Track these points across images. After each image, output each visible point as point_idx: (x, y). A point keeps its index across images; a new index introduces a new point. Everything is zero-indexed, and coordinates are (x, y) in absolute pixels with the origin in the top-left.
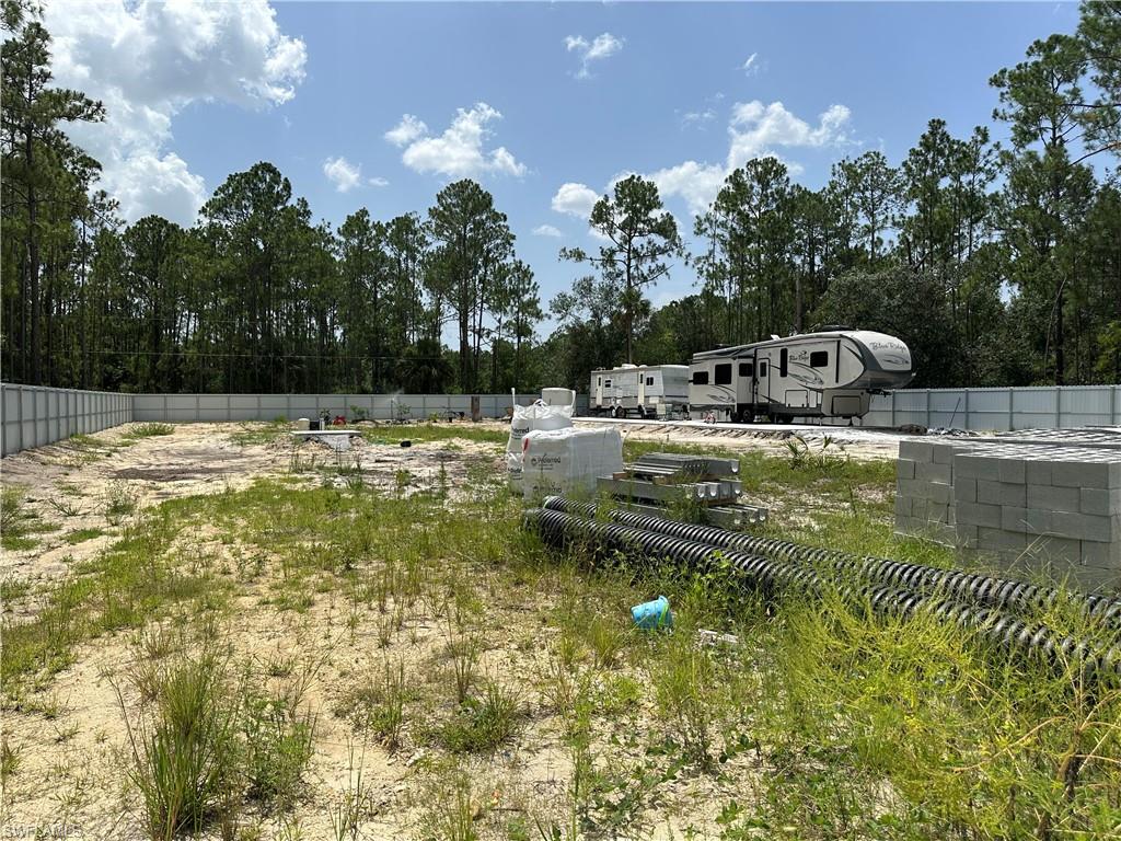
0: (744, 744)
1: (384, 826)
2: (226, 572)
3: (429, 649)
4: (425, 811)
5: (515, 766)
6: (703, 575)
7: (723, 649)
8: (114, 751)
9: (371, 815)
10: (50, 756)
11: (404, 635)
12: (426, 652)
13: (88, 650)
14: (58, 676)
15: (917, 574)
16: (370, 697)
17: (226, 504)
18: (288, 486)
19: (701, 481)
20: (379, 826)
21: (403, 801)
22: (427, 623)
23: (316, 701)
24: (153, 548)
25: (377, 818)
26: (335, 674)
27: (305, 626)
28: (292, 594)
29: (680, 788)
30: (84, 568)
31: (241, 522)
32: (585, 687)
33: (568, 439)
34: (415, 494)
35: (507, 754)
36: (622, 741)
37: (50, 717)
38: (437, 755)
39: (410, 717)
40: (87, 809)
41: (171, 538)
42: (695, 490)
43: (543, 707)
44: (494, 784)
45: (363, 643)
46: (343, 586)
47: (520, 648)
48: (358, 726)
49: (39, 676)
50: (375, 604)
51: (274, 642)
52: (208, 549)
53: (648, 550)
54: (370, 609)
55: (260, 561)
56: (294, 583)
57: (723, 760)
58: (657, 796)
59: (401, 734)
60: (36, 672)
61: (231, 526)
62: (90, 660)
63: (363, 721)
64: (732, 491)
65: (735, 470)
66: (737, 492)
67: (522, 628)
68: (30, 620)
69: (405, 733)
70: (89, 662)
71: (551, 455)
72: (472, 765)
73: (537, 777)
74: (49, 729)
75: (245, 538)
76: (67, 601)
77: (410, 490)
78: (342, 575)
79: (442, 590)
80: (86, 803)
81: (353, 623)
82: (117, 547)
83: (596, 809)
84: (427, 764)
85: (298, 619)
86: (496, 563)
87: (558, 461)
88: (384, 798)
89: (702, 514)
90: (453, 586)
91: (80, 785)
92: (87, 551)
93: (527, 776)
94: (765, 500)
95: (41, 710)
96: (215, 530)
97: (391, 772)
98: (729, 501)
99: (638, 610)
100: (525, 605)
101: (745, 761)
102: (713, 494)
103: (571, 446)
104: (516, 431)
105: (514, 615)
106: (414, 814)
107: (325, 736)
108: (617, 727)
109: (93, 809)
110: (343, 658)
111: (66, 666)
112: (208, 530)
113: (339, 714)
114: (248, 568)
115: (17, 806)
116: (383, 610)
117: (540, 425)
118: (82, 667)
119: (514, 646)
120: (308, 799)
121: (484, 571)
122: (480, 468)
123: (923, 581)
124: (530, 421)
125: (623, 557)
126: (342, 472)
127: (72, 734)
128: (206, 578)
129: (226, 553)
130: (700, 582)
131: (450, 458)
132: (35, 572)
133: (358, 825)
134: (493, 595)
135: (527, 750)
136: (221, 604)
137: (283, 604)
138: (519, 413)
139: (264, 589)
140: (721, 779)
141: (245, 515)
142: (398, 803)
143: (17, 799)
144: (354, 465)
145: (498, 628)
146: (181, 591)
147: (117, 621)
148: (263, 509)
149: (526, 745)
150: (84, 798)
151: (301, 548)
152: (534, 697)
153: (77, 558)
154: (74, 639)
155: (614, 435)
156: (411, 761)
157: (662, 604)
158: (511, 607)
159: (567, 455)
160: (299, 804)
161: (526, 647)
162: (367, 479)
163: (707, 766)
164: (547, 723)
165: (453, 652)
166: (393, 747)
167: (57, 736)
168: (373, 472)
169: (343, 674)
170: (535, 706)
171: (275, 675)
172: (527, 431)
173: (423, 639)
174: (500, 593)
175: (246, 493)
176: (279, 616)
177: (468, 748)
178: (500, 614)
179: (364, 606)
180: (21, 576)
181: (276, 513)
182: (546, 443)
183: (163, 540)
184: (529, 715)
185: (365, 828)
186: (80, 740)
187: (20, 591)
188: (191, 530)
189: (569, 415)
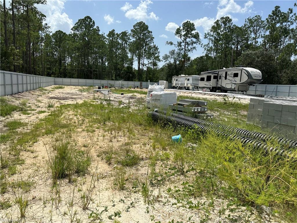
0: (193, 169)
1: (105, 181)
2: (75, 123)
3: (121, 143)
4: (115, 178)
5: (137, 170)
6: (191, 130)
7: (193, 148)
8: (46, 161)
9: (103, 178)
10: (32, 160)
11: (116, 140)
12: (120, 144)
13: (41, 138)
14: (34, 144)
15: (248, 133)
16: (105, 153)
17: (76, 106)
18: (92, 103)
19: (196, 107)
20: (104, 180)
21: (110, 176)
22: (122, 137)
23: (93, 153)
24: (58, 116)
25: (104, 179)
26: (98, 147)
27: (93, 136)
28: (90, 129)
29: (176, 178)
30: (41, 120)
31: (79, 111)
32: (157, 154)
33: (162, 94)
34: (123, 107)
35: (136, 167)
36: (164, 166)
37: (32, 153)
38: (119, 166)
39: (115, 158)
40: (39, 172)
41: (62, 114)
42: (194, 109)
43: (146, 158)
44: (132, 173)
45: (106, 141)
46: (102, 128)
47: (143, 145)
48: (102, 159)
49: (30, 144)
50: (110, 132)
51: (85, 139)
52: (71, 117)
53: (178, 123)
54: (108, 133)
55: (83, 120)
56: (91, 126)
57: (187, 172)
58: (170, 179)
59: (112, 161)
60: (29, 143)
61: (77, 112)
62: (41, 141)
63: (103, 158)
64: (204, 110)
65: (206, 104)
66: (206, 110)
67: (145, 140)
68: (29, 131)
69: (113, 161)
70: (42, 141)
71: (157, 98)
72: (127, 169)
73: (142, 173)
74: (32, 155)
75: (80, 115)
76: (37, 127)
77: (122, 106)
78: (103, 125)
79: (126, 130)
80: (39, 171)
81: (104, 136)
82: (49, 115)
83: (154, 180)
84: (117, 168)
85: (91, 134)
86: (141, 125)
87: (159, 100)
88: (106, 175)
89: (195, 115)
90: (129, 129)
91: (38, 167)
92: (42, 116)
93: (140, 172)
94: (214, 113)
95: (30, 151)
96: (73, 113)
97: (109, 169)
98: (204, 112)
99: (173, 137)
100: (146, 135)
101: (193, 173)
102: (199, 110)
103: (163, 96)
104: (149, 92)
105: (143, 137)
106: (112, 178)
107: (94, 161)
108: (163, 163)
109: (41, 172)
110: (101, 144)
111: (36, 142)
112: (71, 112)
113: (98, 156)
114: (80, 122)
115: (24, 171)
116: (111, 134)
117: (155, 90)
118: (40, 142)
119: (141, 144)
120: (89, 173)
121: (137, 126)
122: (140, 101)
123: (249, 134)
124: (153, 89)
125: (171, 124)
126: (105, 100)
127: (37, 156)
128: (70, 124)
129: (75, 118)
130: (190, 131)
131: (133, 98)
132: (30, 120)
133: (99, 180)
134: (138, 132)
135: (141, 167)
136: (73, 130)
137: (88, 131)
138: (150, 87)
139: (84, 127)
140: (185, 176)
141: (81, 109)
142: (109, 176)
143: (25, 169)
144: (109, 99)
145: (138, 139)
146: (64, 126)
147: (48, 132)
148: (85, 108)
149: (141, 166)
150: (39, 170)
151: (93, 118)
152: (144, 155)
153: (40, 117)
154: (38, 136)
155: (174, 94)
156: (113, 167)
157: (179, 136)
158: (142, 135)
159: (162, 98)
160: (86, 174)
161: (145, 144)
163: (183, 173)
164: (147, 161)
165: (127, 144)
166: (110, 164)
167: (34, 157)
168: (112, 101)
169: (100, 147)
170: (144, 157)
171: (84, 147)
172: (152, 92)
173: (120, 141)
174: (140, 131)
175: (81, 104)
176: (86, 134)
177: (127, 165)
178: (140, 137)
179: (107, 132)
180: (27, 121)
181: (88, 109)
182: (156, 95)
183: (60, 114)
184: (142, 159)
185: (101, 180)
186: (39, 158)
187: (26, 124)
188: (67, 112)
189: (163, 88)
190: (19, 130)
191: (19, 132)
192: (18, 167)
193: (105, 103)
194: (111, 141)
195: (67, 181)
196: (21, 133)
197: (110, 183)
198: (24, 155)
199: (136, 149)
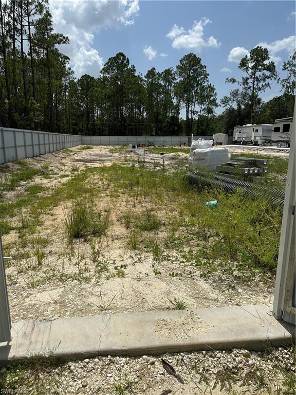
1: (120, 241)
2: (99, 187)
3: (145, 209)
4: (130, 239)
5: (156, 234)
9: (118, 239)
10: (51, 222)
11: (140, 205)
13: (62, 203)
14: (55, 208)
16: (126, 217)
17: (103, 170)
18: (122, 165)
21: (126, 237)
22: (147, 203)
23: (114, 217)
24: (82, 180)
27: (116, 201)
28: (114, 194)
30: (63, 184)
31: (106, 175)
32: (182, 220)
33: (208, 152)
34: (159, 170)
35: (155, 232)
37: (52, 215)
38: (137, 230)
39: (134, 222)
41: (87, 178)
42: (249, 171)
43: (169, 223)
45: (129, 206)
46: (128, 193)
47: (170, 211)
48: (122, 223)
49: (50, 207)
50: (135, 198)
51: (107, 204)
52: (96, 181)
55: (109, 185)
56: (116, 191)
57: (209, 237)
59: (131, 225)
61: (103, 176)
64: (264, 171)
65: (265, 164)
66: (266, 171)
67: (174, 206)
68: (50, 195)
70: (62, 205)
71: (201, 157)
72: (145, 233)
73: (160, 236)
74: (51, 218)
75: (106, 179)
76: (58, 192)
77: (158, 168)
78: (129, 190)
80: (57, 231)
81: (128, 202)
82: (72, 180)
84: (134, 231)
85: (114, 199)
86: (174, 190)
87: (204, 159)
88: (122, 236)
91: (57, 228)
92: (64, 180)
93: (158, 236)
95: (50, 214)
96: (99, 177)
97: (126, 232)
98: (262, 174)
99: (208, 203)
101: (217, 239)
102: (256, 172)
103: (209, 154)
104: (192, 149)
105: (173, 203)
106: (127, 240)
107: (113, 225)
109: (59, 232)
110: (123, 209)
111: (57, 206)
112: (96, 176)
113: (118, 220)
114: (105, 187)
115: (43, 231)
117: (200, 147)
118: (60, 206)
120: (105, 235)
121: (169, 192)
122: (183, 162)
124: (197, 146)
126: (139, 162)
127: (56, 219)
128: (94, 189)
129: (100, 183)
131: (175, 159)
132: (52, 184)
134: (169, 198)
135: (161, 231)
136: (96, 195)
137: (112, 196)
138: (194, 143)
139: (108, 192)
141: (107, 173)
142: (124, 238)
143: (44, 229)
144: (143, 160)
145: (166, 205)
146: (87, 191)
147: (70, 197)
148: (113, 172)
151: (120, 182)
152: (167, 221)
153: (62, 182)
154: (60, 200)
155: (226, 151)
156: (131, 230)
157: (215, 202)
159: (207, 157)
160: (102, 235)
161: (172, 210)
162: (145, 164)
164: (168, 227)
166: (128, 227)
167: (53, 219)
168: (148, 162)
169: (121, 212)
170: (167, 223)
171: (105, 211)
172: (195, 149)
174: (171, 197)
175: (109, 167)
176: (110, 199)
177: (146, 230)
178: (168, 203)
179: (132, 198)
180: (48, 185)
181: (116, 173)
182: (200, 153)
183: (85, 178)
184: (164, 225)
185: (115, 241)
186: (58, 220)
187: (48, 189)
188: (92, 176)
189: (211, 144)
190: (40, 194)
191: (40, 196)
192: (38, 228)
193: (137, 165)
194: (135, 206)
195: (83, 240)
196: (42, 198)
197: (124, 243)
198: (43, 217)
199: (161, 215)
